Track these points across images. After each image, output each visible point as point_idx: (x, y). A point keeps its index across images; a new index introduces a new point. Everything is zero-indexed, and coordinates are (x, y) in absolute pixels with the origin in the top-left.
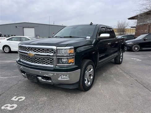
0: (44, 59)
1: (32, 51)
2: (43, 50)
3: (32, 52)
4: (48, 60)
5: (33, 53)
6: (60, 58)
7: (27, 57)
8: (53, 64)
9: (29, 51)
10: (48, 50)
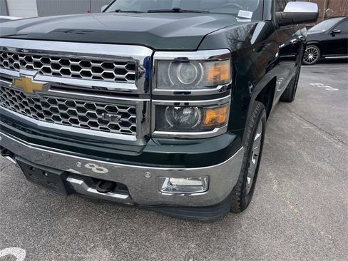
0: (91, 107)
1: (30, 68)
2: (84, 65)
3: (33, 73)
4: (113, 110)
5: (39, 77)
6: (164, 107)
7: (12, 91)
8: (134, 129)
9: (17, 66)
10: (109, 65)
